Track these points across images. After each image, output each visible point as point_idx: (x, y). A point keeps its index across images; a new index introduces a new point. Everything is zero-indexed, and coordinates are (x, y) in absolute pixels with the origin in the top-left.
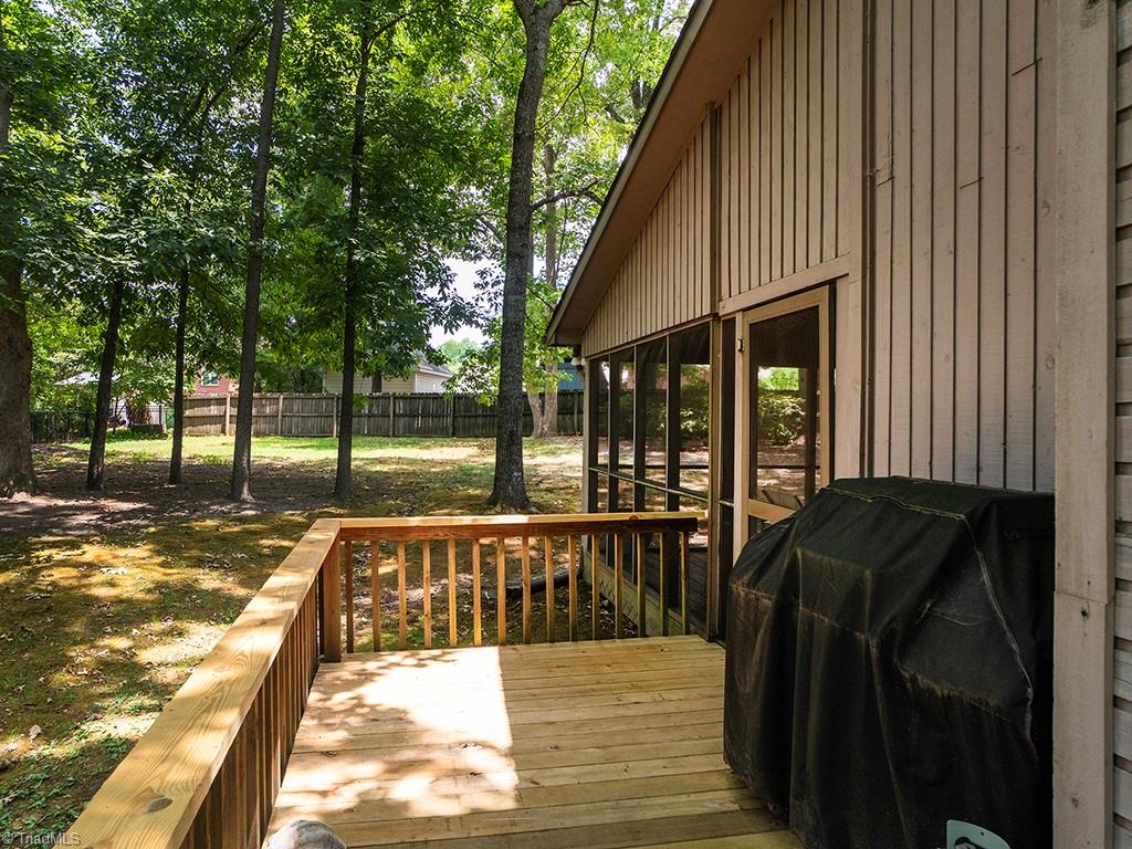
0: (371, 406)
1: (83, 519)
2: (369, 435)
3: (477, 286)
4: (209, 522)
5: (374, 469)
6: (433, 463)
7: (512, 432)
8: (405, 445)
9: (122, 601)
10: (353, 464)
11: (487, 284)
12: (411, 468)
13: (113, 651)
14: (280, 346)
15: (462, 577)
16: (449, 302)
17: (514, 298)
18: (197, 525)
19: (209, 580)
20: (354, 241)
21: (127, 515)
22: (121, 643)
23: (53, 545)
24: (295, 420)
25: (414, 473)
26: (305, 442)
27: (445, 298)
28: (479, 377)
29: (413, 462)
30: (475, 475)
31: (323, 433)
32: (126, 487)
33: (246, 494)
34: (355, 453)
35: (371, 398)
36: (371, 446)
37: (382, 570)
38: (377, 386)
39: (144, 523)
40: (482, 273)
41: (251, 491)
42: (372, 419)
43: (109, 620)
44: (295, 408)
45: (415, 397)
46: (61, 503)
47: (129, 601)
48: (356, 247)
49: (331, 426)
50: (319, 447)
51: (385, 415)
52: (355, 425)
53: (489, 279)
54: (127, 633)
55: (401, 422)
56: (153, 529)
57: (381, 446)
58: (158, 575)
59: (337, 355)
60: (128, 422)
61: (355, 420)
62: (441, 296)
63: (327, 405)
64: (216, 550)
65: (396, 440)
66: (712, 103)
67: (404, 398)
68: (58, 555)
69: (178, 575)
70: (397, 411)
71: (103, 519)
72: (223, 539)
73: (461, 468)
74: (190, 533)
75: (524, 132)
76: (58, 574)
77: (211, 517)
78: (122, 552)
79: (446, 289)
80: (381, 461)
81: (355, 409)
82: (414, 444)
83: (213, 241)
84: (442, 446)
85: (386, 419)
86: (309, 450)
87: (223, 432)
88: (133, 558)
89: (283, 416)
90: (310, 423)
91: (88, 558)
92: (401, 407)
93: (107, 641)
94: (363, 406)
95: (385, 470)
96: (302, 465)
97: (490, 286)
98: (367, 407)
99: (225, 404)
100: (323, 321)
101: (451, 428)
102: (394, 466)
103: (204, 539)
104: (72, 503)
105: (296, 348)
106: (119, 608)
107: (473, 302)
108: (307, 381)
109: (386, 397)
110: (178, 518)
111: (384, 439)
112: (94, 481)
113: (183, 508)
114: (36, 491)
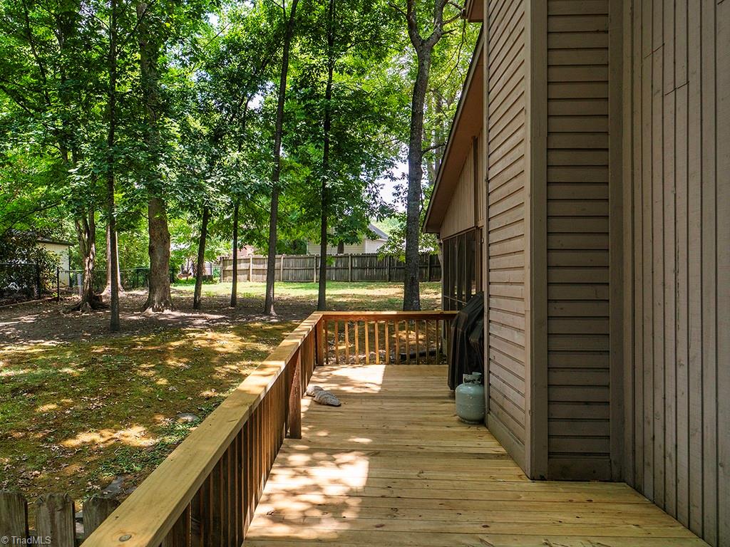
0: (337, 263)
1: (200, 321)
2: (336, 280)
3: (394, 194)
4: (257, 324)
5: (338, 300)
6: (374, 297)
7: (413, 277)
8: (358, 286)
9: (228, 353)
10: (327, 297)
11: (400, 193)
12: (359, 300)
13: (231, 369)
14: (285, 230)
15: (381, 351)
16: (378, 205)
17: (413, 203)
18: (252, 325)
19: (263, 347)
20: (326, 177)
21: (218, 320)
22: (234, 367)
23: (193, 331)
24: (290, 271)
25: (361, 302)
26: (297, 285)
27: (376, 203)
28: (398, 245)
29: (361, 296)
30: (397, 304)
31: (308, 280)
32: (211, 308)
33: (273, 312)
34: (327, 292)
35: (337, 257)
36: (337, 287)
37: (340, 348)
38: (341, 249)
39: (228, 324)
40: (397, 188)
41: (275, 310)
42: (338, 271)
43: (226, 359)
44: (291, 265)
45: (364, 256)
46: (186, 315)
47: (231, 353)
48: (327, 180)
49: (312, 275)
50: (306, 288)
51: (346, 268)
52: (327, 275)
53: (401, 190)
54: (235, 364)
55: (356, 273)
56: (232, 327)
57: (344, 287)
58: (241, 344)
59: (316, 234)
60: (193, 274)
61: (327, 271)
62: (374, 201)
63: (310, 262)
64: (263, 336)
65: (353, 283)
66: (474, 137)
67: (358, 257)
68: (197, 335)
69: (250, 345)
70: (353, 266)
71: (208, 321)
72: (265, 331)
73: (390, 300)
74: (249, 328)
75: (417, 111)
76: (200, 342)
77: (258, 321)
78: (222, 335)
79: (376, 198)
80: (342, 296)
81: (327, 264)
82: (363, 287)
83: (260, 186)
84: (381, 287)
85: (347, 271)
86: (300, 290)
87: (249, 279)
88: (228, 338)
89: (284, 269)
90: (300, 273)
91: (209, 336)
92: (356, 263)
93: (228, 366)
94: (332, 263)
95: (345, 300)
96: (297, 298)
97: (402, 194)
98: (334, 263)
99: (249, 262)
100: (309, 218)
101: (388, 276)
102: (350, 299)
103: (256, 331)
104: (190, 315)
105: (294, 230)
106: (229, 355)
107: (392, 203)
108: (297, 248)
109: (346, 256)
110: (242, 322)
111: (345, 283)
112: (197, 305)
113: (242, 318)
114: (173, 309)
